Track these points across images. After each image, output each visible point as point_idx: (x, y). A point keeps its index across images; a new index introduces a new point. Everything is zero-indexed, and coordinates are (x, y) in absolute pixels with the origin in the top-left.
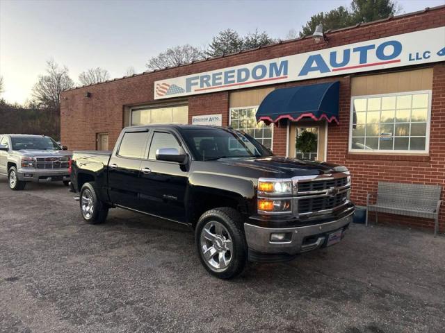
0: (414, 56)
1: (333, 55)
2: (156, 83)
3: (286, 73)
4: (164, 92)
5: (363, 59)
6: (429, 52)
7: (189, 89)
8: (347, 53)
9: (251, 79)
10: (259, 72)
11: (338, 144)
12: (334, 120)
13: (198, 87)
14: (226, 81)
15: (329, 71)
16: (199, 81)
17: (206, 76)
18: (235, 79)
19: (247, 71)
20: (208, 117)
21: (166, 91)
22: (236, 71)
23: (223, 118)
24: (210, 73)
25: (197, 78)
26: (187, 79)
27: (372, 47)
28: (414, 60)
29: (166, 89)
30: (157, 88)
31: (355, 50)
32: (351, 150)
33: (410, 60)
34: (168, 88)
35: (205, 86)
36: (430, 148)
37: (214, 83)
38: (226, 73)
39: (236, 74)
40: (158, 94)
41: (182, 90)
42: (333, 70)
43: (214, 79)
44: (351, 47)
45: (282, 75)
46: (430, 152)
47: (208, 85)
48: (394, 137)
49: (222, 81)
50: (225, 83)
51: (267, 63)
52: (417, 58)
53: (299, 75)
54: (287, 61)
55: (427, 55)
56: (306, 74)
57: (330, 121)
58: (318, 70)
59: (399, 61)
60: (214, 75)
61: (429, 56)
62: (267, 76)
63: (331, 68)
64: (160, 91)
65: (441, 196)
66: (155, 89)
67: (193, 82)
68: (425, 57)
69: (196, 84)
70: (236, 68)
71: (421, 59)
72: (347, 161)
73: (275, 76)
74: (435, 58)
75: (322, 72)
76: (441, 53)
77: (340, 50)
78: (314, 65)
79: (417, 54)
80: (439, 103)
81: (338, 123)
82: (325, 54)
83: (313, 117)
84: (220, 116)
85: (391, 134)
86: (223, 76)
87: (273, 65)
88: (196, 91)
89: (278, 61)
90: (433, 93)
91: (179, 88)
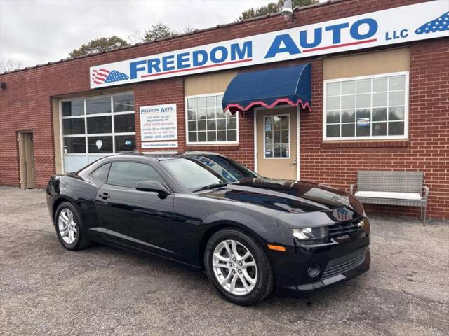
0: (391, 35)
2: (92, 69)
3: (250, 55)
4: (103, 80)
5: (337, 38)
6: (406, 31)
7: (134, 76)
9: (209, 62)
10: (219, 55)
11: (311, 132)
12: (307, 106)
13: (146, 72)
14: (180, 66)
15: (300, 52)
16: (146, 65)
17: (153, 60)
18: (191, 62)
19: (204, 53)
20: (160, 107)
21: (105, 78)
23: (177, 108)
24: (160, 56)
25: (144, 62)
26: (131, 64)
27: (346, 25)
28: (391, 39)
29: (105, 76)
31: (328, 29)
32: (325, 138)
33: (387, 39)
34: (107, 74)
35: (154, 71)
36: (410, 133)
37: (165, 68)
38: (179, 56)
39: (191, 57)
40: (95, 82)
41: (125, 77)
42: (304, 51)
43: (165, 63)
44: (323, 25)
45: (246, 57)
46: (410, 136)
47: (158, 70)
48: (371, 122)
49: (175, 65)
51: (227, 44)
52: (395, 37)
53: (266, 57)
54: (251, 42)
55: (404, 34)
56: (273, 56)
57: (304, 108)
58: (286, 51)
59: (375, 40)
60: (165, 59)
61: (407, 35)
62: (229, 59)
63: (301, 49)
64: (97, 78)
65: (423, 182)
66: (91, 77)
67: (138, 67)
68: (402, 36)
69: (143, 69)
70: (191, 50)
71: (398, 37)
72: (323, 150)
73: (237, 59)
74: (413, 37)
75: (291, 53)
76: (419, 31)
77: (310, 29)
78: (282, 45)
79: (394, 33)
80: (417, 85)
81: (311, 110)
82: (294, 33)
83: (290, 102)
84: (174, 106)
85: (368, 119)
86: (175, 60)
87: (235, 47)
88: (142, 77)
89: (241, 42)
90: (410, 74)
91: (121, 74)
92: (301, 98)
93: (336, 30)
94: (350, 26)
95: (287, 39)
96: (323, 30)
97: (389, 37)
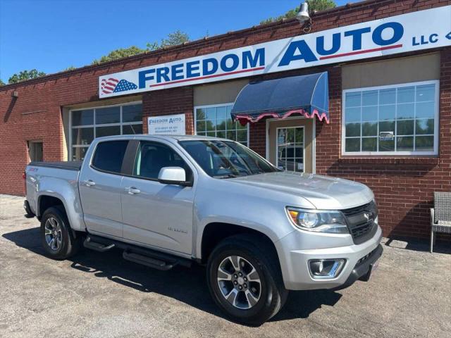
0: (418, 40)
1: (320, 41)
2: (101, 78)
3: (262, 63)
4: (112, 89)
5: (357, 44)
6: (436, 35)
7: (142, 85)
8: (337, 39)
9: (220, 71)
10: (230, 63)
12: (324, 118)
13: (154, 82)
14: (189, 75)
15: (316, 60)
16: (155, 74)
17: (162, 69)
18: (201, 71)
19: (214, 61)
20: (168, 118)
21: (114, 88)
22: (201, 62)
23: (186, 118)
24: (169, 65)
25: (153, 71)
26: (140, 73)
27: (368, 30)
28: (418, 44)
29: (114, 85)
30: (103, 84)
31: (347, 34)
32: (343, 152)
33: (414, 44)
34: (116, 84)
35: (163, 80)
37: (174, 77)
38: (189, 65)
39: (201, 65)
40: (104, 91)
41: (134, 86)
42: (321, 59)
43: (174, 72)
44: (342, 30)
45: (258, 65)
46: (440, 152)
47: (167, 79)
48: (396, 136)
49: (184, 73)
50: (187, 77)
51: (239, 52)
52: (423, 43)
53: (279, 65)
54: (264, 49)
55: (434, 38)
57: (321, 119)
59: (401, 46)
60: (174, 67)
61: (436, 40)
62: (240, 68)
63: (318, 56)
64: (106, 87)
66: (100, 86)
67: (147, 75)
68: (431, 41)
69: (152, 78)
70: (201, 58)
71: (427, 43)
73: (249, 67)
74: (443, 42)
75: (307, 61)
76: (450, 35)
77: (328, 35)
78: (297, 52)
79: (422, 37)
81: (328, 122)
82: (310, 39)
84: (183, 117)
85: (392, 133)
86: (185, 68)
87: (246, 54)
88: (151, 86)
89: (252, 49)
90: (441, 84)
91: (130, 83)
92: (316, 109)
93: (357, 36)
94: (372, 30)
95: (302, 45)
96: (342, 35)
97: (416, 42)
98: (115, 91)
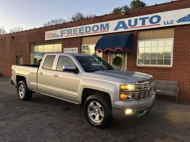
0: (166, 23)
1: (130, 21)
2: (46, 32)
3: (108, 29)
4: (50, 37)
5: (143, 23)
6: (173, 21)
7: (62, 36)
8: (136, 20)
9: (92, 31)
10: (95, 28)
11: (132, 62)
12: (130, 51)
16: (67, 32)
17: (70, 30)
18: (84, 31)
19: (90, 27)
20: (71, 49)
21: (51, 36)
22: (85, 28)
24: (72, 28)
25: (66, 30)
26: (61, 31)
28: (166, 24)
29: (51, 35)
30: (47, 35)
32: (138, 65)
33: (165, 24)
34: (52, 35)
35: (70, 34)
36: (173, 64)
37: (74, 33)
38: (80, 29)
39: (84, 29)
41: (59, 36)
42: (130, 28)
43: (74, 31)
44: (138, 17)
45: (106, 30)
46: (173, 66)
48: (157, 59)
49: (78, 32)
50: (79, 33)
51: (99, 24)
52: (168, 24)
54: (108, 24)
55: (172, 22)
56: (117, 30)
57: (128, 51)
58: (122, 28)
59: (160, 24)
60: (74, 29)
61: (173, 23)
62: (99, 30)
63: (129, 27)
65: (178, 85)
66: (46, 35)
67: (64, 32)
68: (171, 23)
69: (66, 33)
70: (85, 26)
72: (136, 70)
73: (103, 30)
74: (175, 24)
76: (178, 21)
77: (133, 19)
78: (121, 25)
79: (168, 21)
80: (177, 44)
81: (132, 53)
82: (126, 20)
83: (122, 49)
84: (77, 48)
85: (156, 57)
86: (78, 30)
87: (102, 25)
88: (65, 36)
89: (105, 23)
90: (174, 39)
91: (57, 35)
93: (144, 20)
94: (149, 18)
95: (123, 23)
96: (138, 19)
98: (51, 38)
